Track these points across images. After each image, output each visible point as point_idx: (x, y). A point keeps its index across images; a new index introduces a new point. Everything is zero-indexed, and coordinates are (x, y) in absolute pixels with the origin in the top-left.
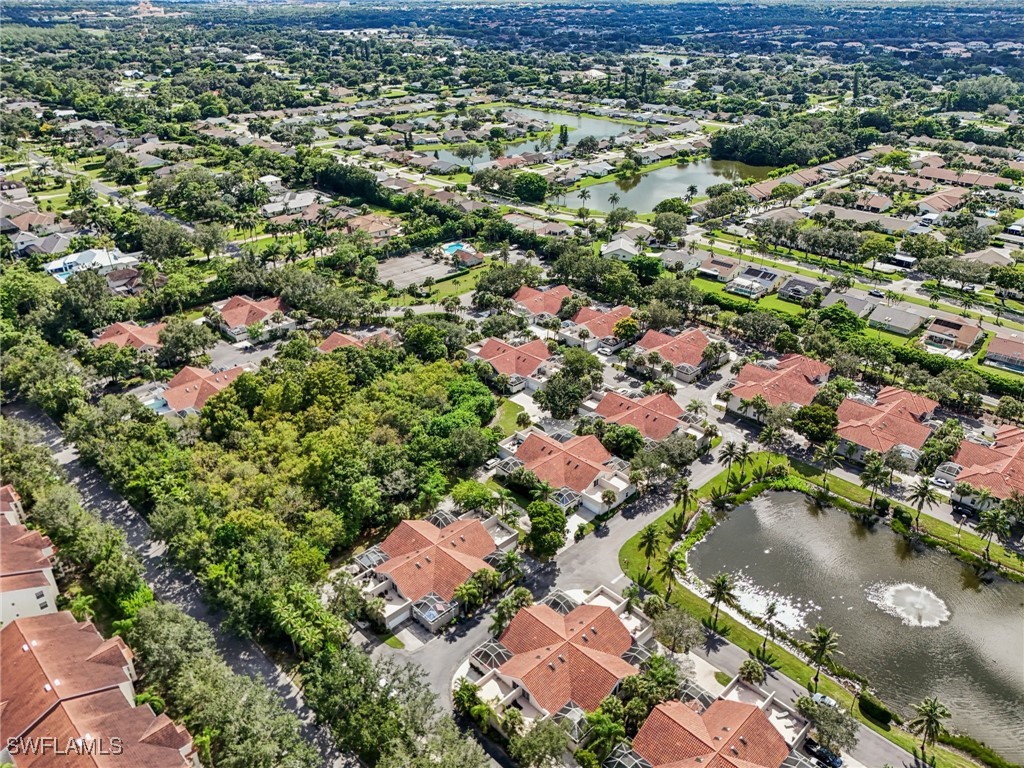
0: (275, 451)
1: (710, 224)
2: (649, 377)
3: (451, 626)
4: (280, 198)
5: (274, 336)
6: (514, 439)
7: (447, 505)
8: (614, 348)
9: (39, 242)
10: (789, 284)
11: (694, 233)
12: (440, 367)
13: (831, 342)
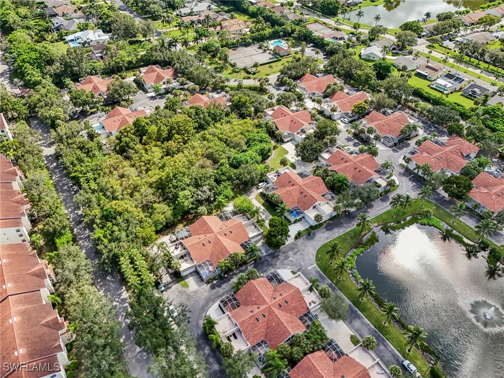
0: (149, 164)
1: (433, 40)
2: (366, 141)
3: (215, 280)
4: (190, 4)
5: (167, 92)
6: (277, 172)
7: (229, 208)
8: (350, 119)
9: (65, 23)
10: (470, 87)
11: (421, 46)
12: (246, 123)
13: (484, 132)
